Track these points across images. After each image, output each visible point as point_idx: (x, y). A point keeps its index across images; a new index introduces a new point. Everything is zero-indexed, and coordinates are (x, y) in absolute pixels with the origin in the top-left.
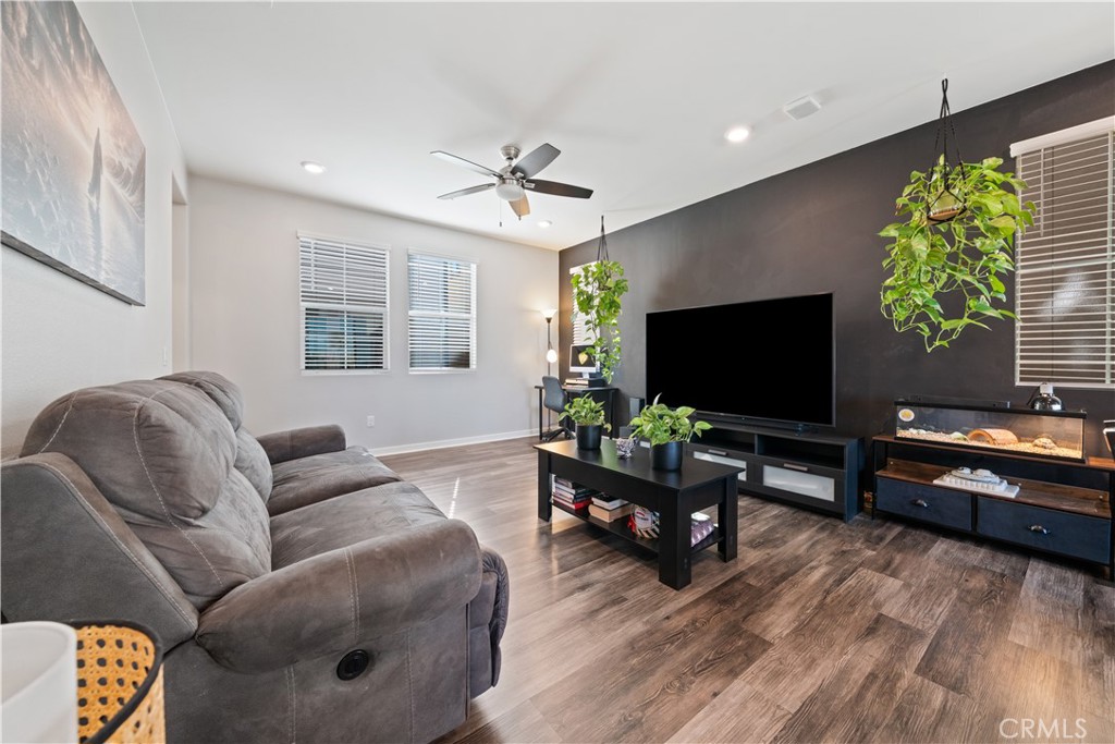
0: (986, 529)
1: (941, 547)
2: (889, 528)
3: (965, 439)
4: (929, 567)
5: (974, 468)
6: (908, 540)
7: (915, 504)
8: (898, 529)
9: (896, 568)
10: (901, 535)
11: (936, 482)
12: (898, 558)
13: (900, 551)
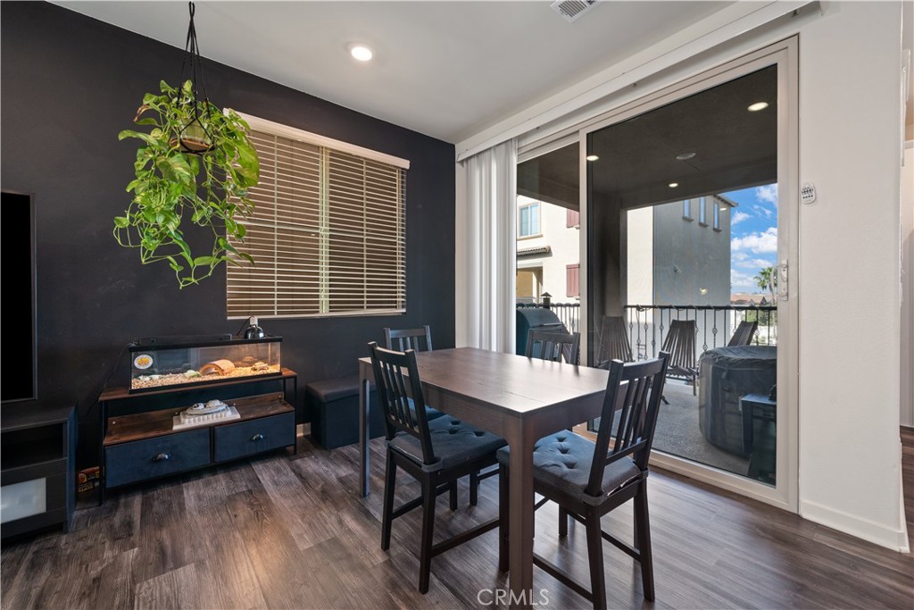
0: (223, 455)
1: (191, 494)
2: (127, 506)
3: (198, 376)
4: (200, 524)
5: (205, 401)
6: (157, 507)
7: (156, 461)
8: (137, 501)
9: (174, 551)
10: (146, 506)
11: (176, 428)
12: (165, 536)
13: (160, 526)
